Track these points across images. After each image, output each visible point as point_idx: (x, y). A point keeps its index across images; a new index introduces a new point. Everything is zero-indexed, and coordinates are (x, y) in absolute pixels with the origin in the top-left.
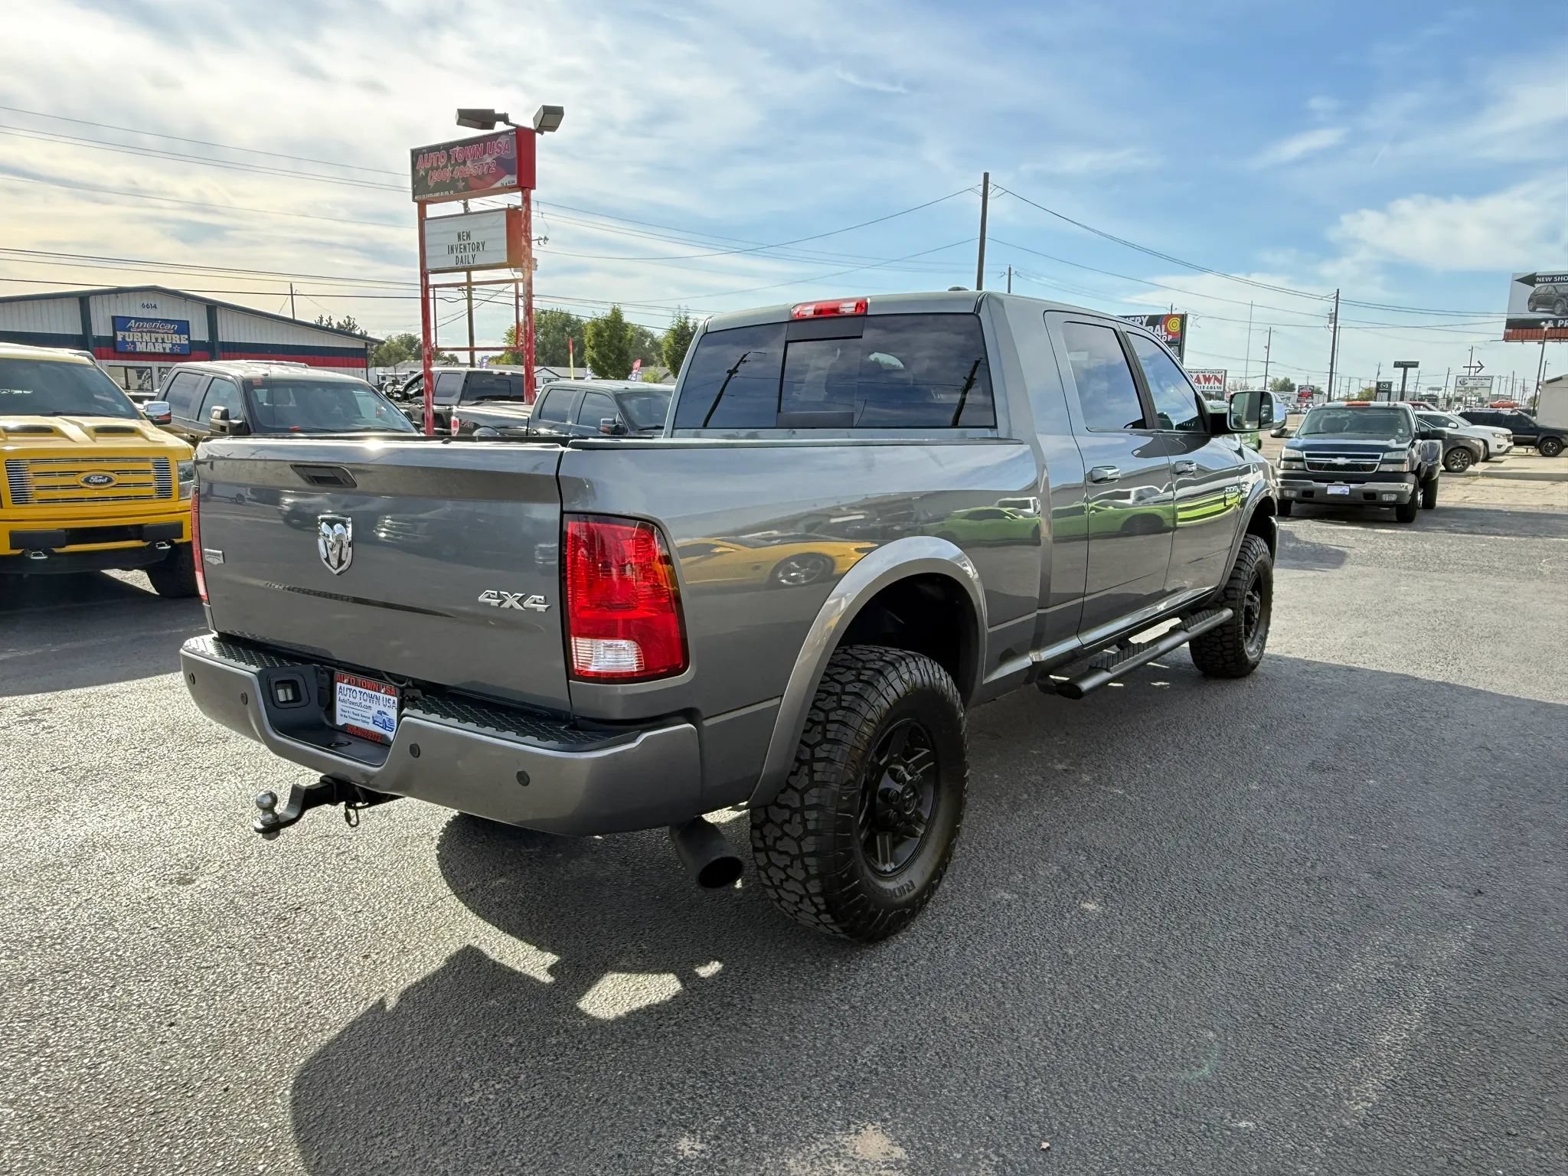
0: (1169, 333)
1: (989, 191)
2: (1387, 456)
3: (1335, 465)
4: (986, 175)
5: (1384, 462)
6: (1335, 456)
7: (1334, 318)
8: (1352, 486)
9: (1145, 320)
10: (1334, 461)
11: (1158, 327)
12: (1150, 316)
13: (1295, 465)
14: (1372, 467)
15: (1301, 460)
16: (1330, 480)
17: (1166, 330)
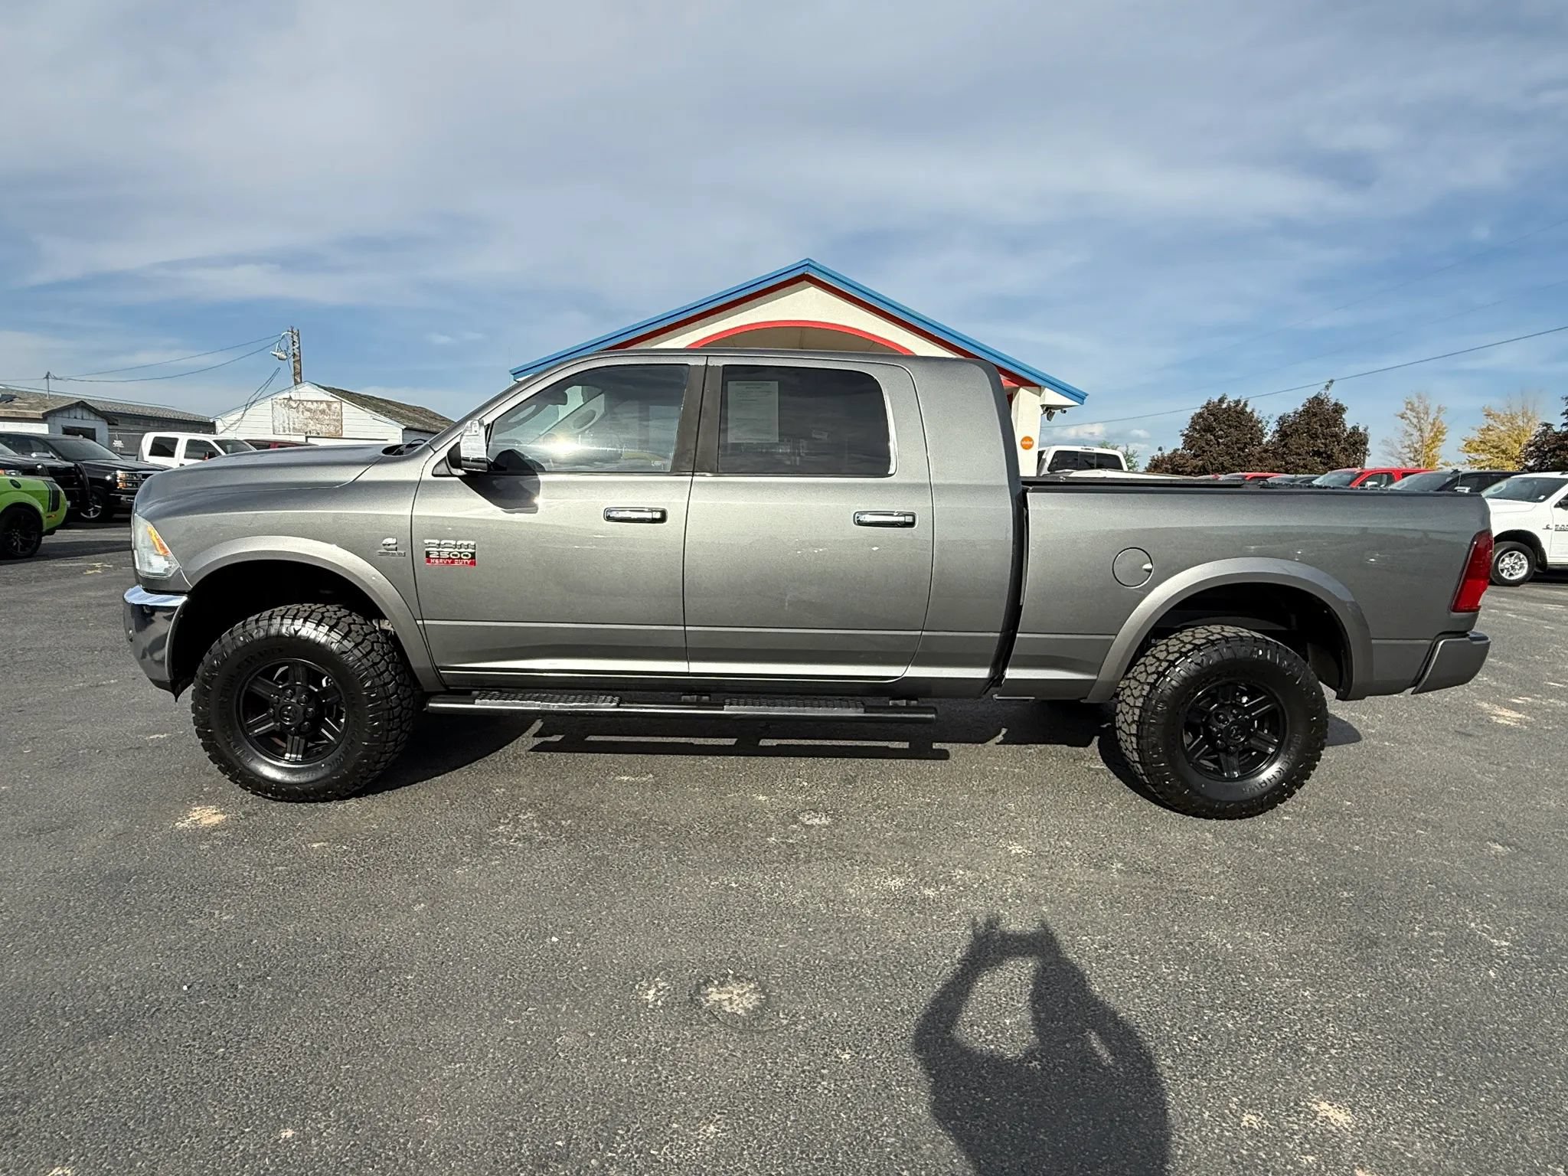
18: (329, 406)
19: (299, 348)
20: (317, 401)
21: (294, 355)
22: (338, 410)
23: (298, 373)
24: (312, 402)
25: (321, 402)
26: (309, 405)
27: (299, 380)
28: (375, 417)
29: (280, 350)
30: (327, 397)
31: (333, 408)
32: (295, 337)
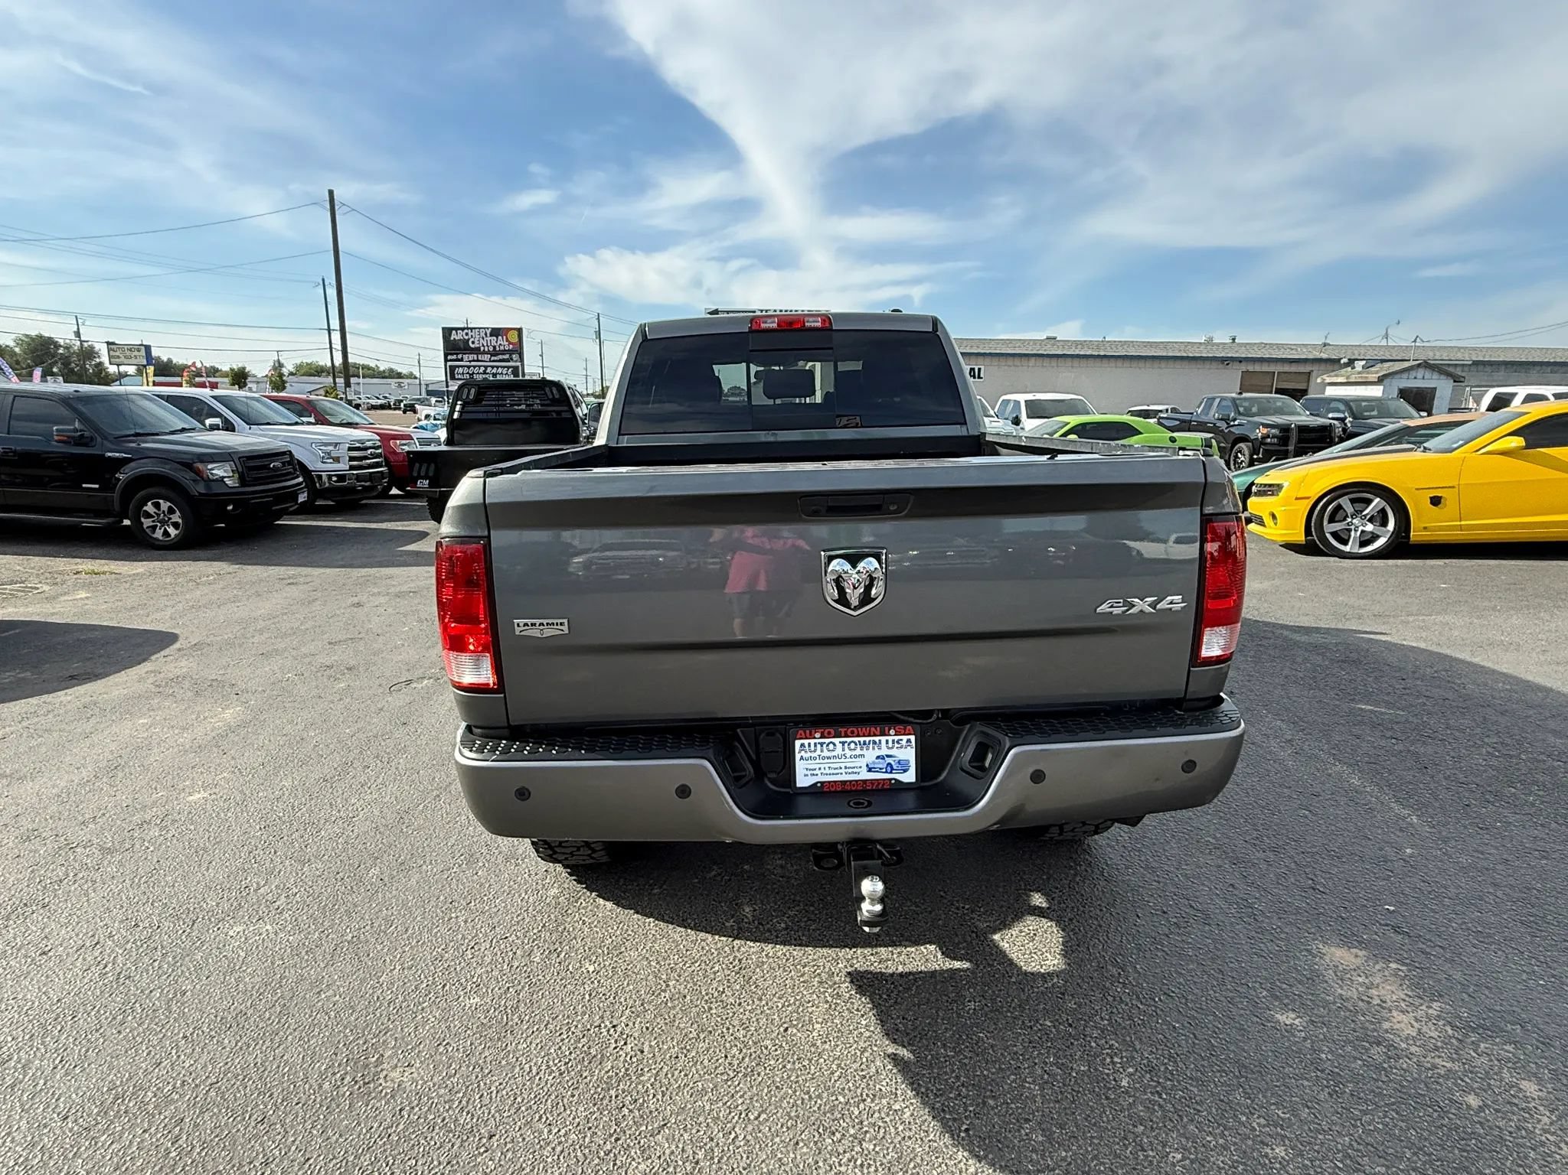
0: (510, 343)
1: (336, 208)
4: (331, 193)
7: (598, 334)
9: (488, 332)
11: (500, 337)
12: (492, 329)
17: (507, 340)
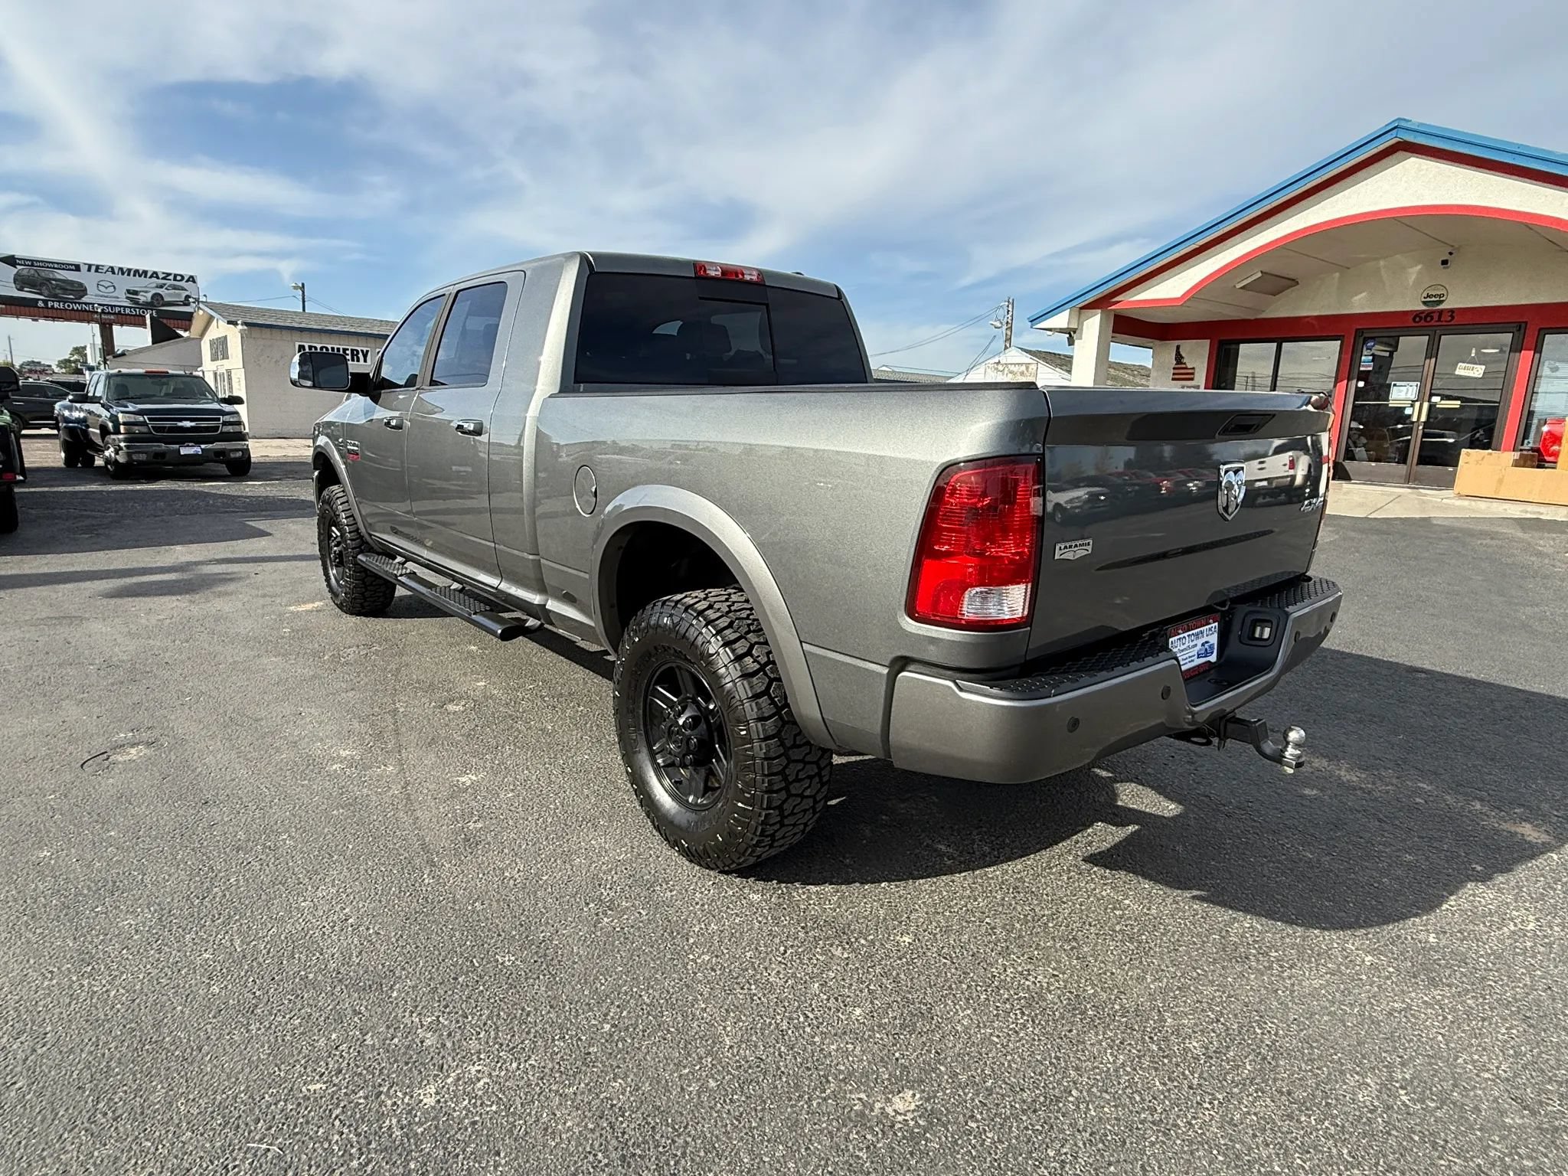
2: (227, 418)
3: (182, 427)
5: (225, 423)
6: (181, 420)
8: (203, 446)
10: (180, 424)
13: (136, 429)
14: (216, 428)
15: (144, 424)
16: (182, 442)
18: (1027, 368)
19: (1012, 316)
20: (1018, 364)
21: (1007, 322)
22: (1034, 371)
23: (1009, 339)
24: (1015, 364)
25: (1022, 364)
26: (1012, 368)
27: (1008, 345)
28: (1064, 376)
29: (997, 320)
30: (1026, 358)
31: (1030, 370)
32: (1010, 306)
